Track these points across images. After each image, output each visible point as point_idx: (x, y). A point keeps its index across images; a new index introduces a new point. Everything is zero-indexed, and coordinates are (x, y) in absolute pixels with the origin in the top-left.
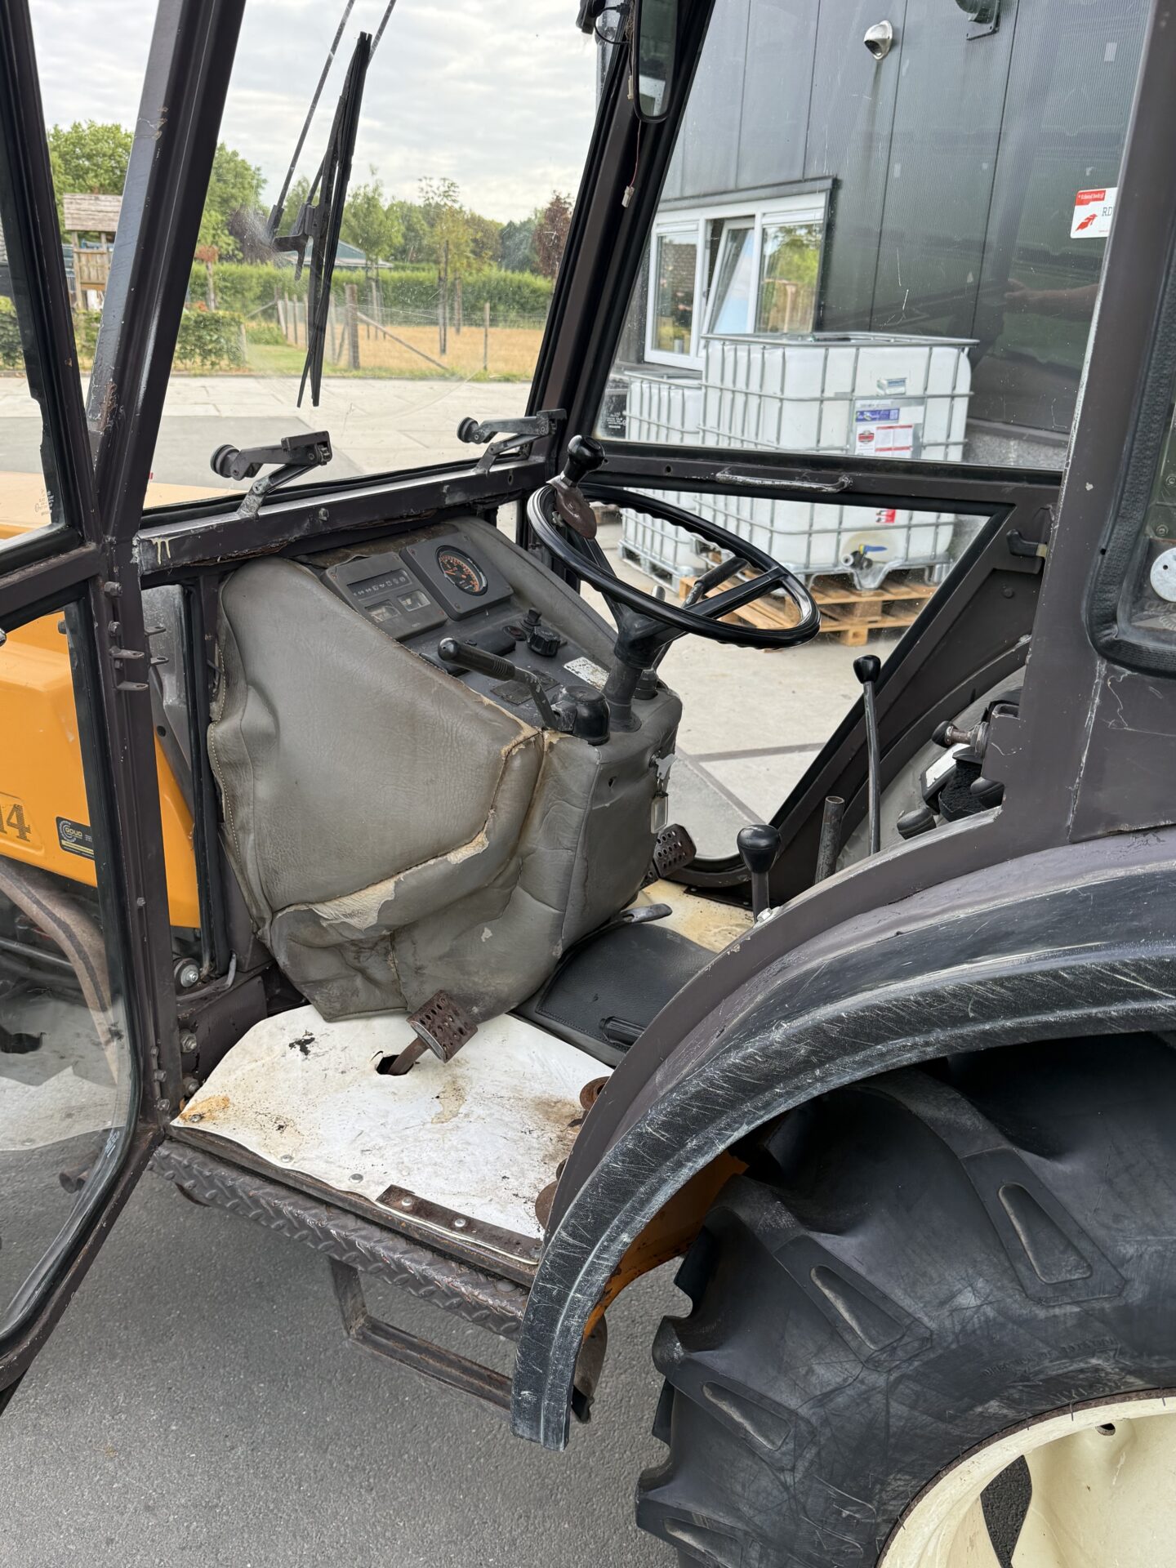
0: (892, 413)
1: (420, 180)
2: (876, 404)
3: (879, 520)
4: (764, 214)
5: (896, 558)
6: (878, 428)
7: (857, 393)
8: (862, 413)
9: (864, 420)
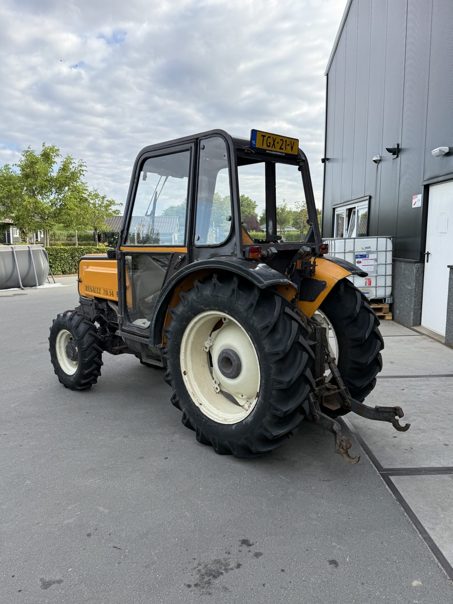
0: (366, 256)
1: (296, 202)
2: (361, 253)
3: (366, 285)
4: (358, 207)
5: (373, 296)
6: (362, 260)
7: (355, 251)
8: (357, 256)
9: (358, 258)
